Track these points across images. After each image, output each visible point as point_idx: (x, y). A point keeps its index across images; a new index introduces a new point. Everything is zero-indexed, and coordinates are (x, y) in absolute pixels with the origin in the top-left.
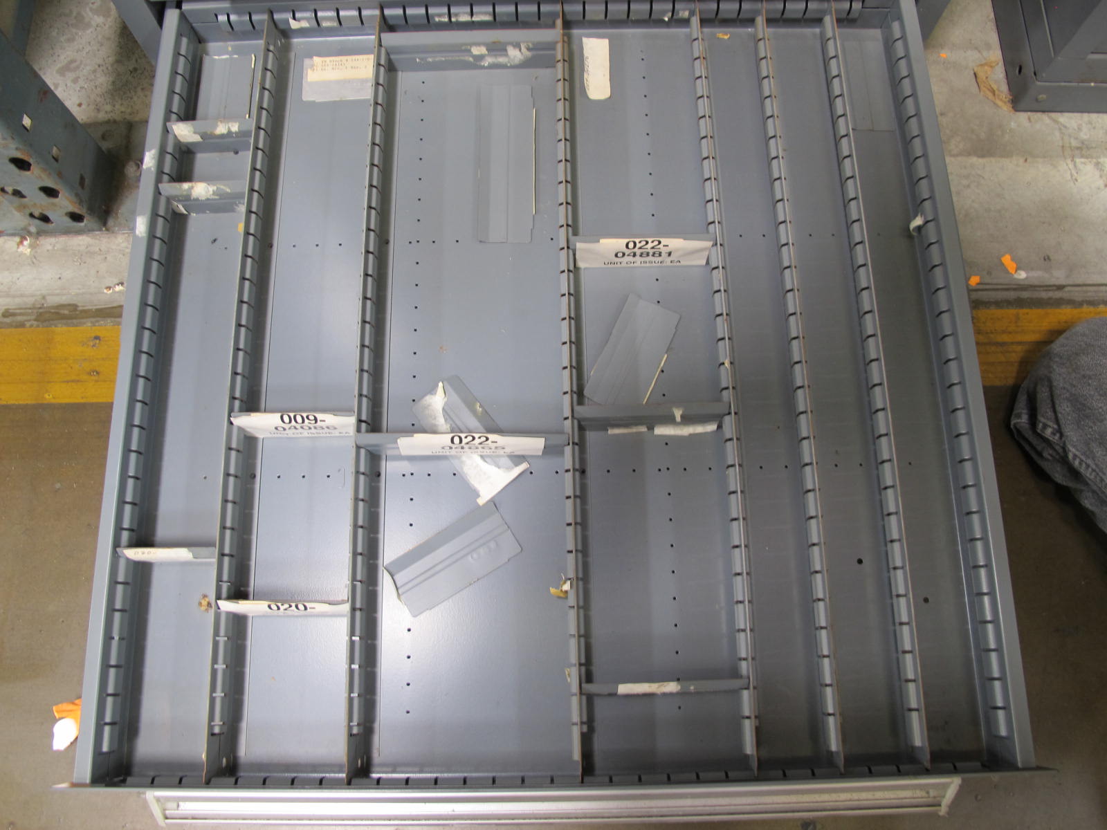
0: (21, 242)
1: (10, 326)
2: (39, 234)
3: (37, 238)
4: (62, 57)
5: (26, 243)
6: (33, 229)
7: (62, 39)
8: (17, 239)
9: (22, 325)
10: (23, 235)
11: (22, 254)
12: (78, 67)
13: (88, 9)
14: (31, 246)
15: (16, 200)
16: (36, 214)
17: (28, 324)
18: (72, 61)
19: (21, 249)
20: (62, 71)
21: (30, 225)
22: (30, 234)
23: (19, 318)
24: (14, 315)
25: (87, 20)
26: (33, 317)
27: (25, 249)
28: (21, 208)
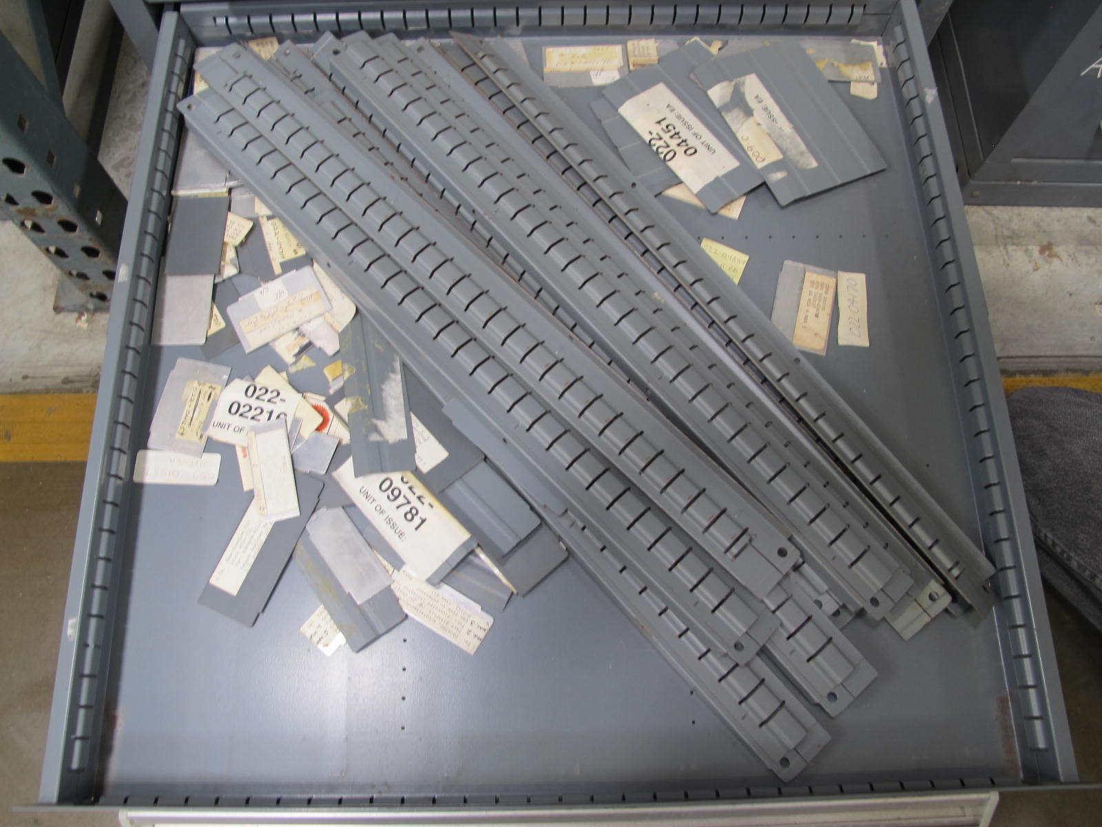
0: (79, 318)
1: (70, 391)
2: (96, 310)
3: (94, 314)
4: (117, 155)
5: (84, 318)
6: (91, 306)
7: (117, 139)
8: (76, 315)
9: (79, 391)
10: (81, 310)
11: (79, 329)
12: (130, 164)
13: (140, 114)
14: (88, 321)
15: (80, 282)
16: (94, 293)
17: (85, 391)
18: (125, 159)
19: (79, 323)
20: (117, 168)
21: (87, 302)
22: (87, 310)
23: (77, 385)
24: (72, 382)
25: (138, 122)
26: (90, 384)
27: (83, 323)
28: (83, 289)
